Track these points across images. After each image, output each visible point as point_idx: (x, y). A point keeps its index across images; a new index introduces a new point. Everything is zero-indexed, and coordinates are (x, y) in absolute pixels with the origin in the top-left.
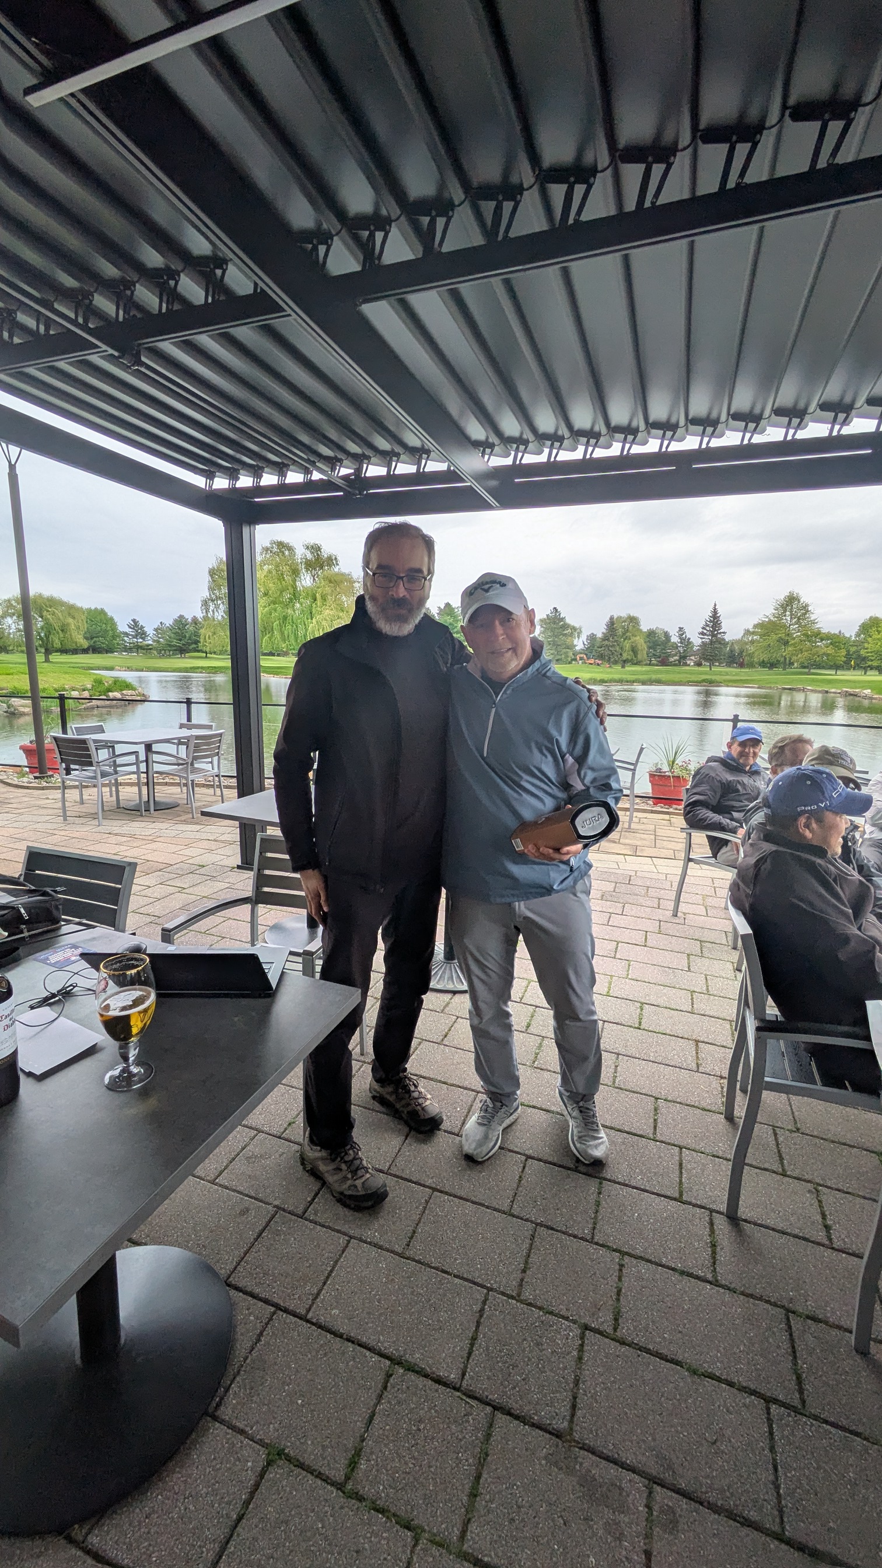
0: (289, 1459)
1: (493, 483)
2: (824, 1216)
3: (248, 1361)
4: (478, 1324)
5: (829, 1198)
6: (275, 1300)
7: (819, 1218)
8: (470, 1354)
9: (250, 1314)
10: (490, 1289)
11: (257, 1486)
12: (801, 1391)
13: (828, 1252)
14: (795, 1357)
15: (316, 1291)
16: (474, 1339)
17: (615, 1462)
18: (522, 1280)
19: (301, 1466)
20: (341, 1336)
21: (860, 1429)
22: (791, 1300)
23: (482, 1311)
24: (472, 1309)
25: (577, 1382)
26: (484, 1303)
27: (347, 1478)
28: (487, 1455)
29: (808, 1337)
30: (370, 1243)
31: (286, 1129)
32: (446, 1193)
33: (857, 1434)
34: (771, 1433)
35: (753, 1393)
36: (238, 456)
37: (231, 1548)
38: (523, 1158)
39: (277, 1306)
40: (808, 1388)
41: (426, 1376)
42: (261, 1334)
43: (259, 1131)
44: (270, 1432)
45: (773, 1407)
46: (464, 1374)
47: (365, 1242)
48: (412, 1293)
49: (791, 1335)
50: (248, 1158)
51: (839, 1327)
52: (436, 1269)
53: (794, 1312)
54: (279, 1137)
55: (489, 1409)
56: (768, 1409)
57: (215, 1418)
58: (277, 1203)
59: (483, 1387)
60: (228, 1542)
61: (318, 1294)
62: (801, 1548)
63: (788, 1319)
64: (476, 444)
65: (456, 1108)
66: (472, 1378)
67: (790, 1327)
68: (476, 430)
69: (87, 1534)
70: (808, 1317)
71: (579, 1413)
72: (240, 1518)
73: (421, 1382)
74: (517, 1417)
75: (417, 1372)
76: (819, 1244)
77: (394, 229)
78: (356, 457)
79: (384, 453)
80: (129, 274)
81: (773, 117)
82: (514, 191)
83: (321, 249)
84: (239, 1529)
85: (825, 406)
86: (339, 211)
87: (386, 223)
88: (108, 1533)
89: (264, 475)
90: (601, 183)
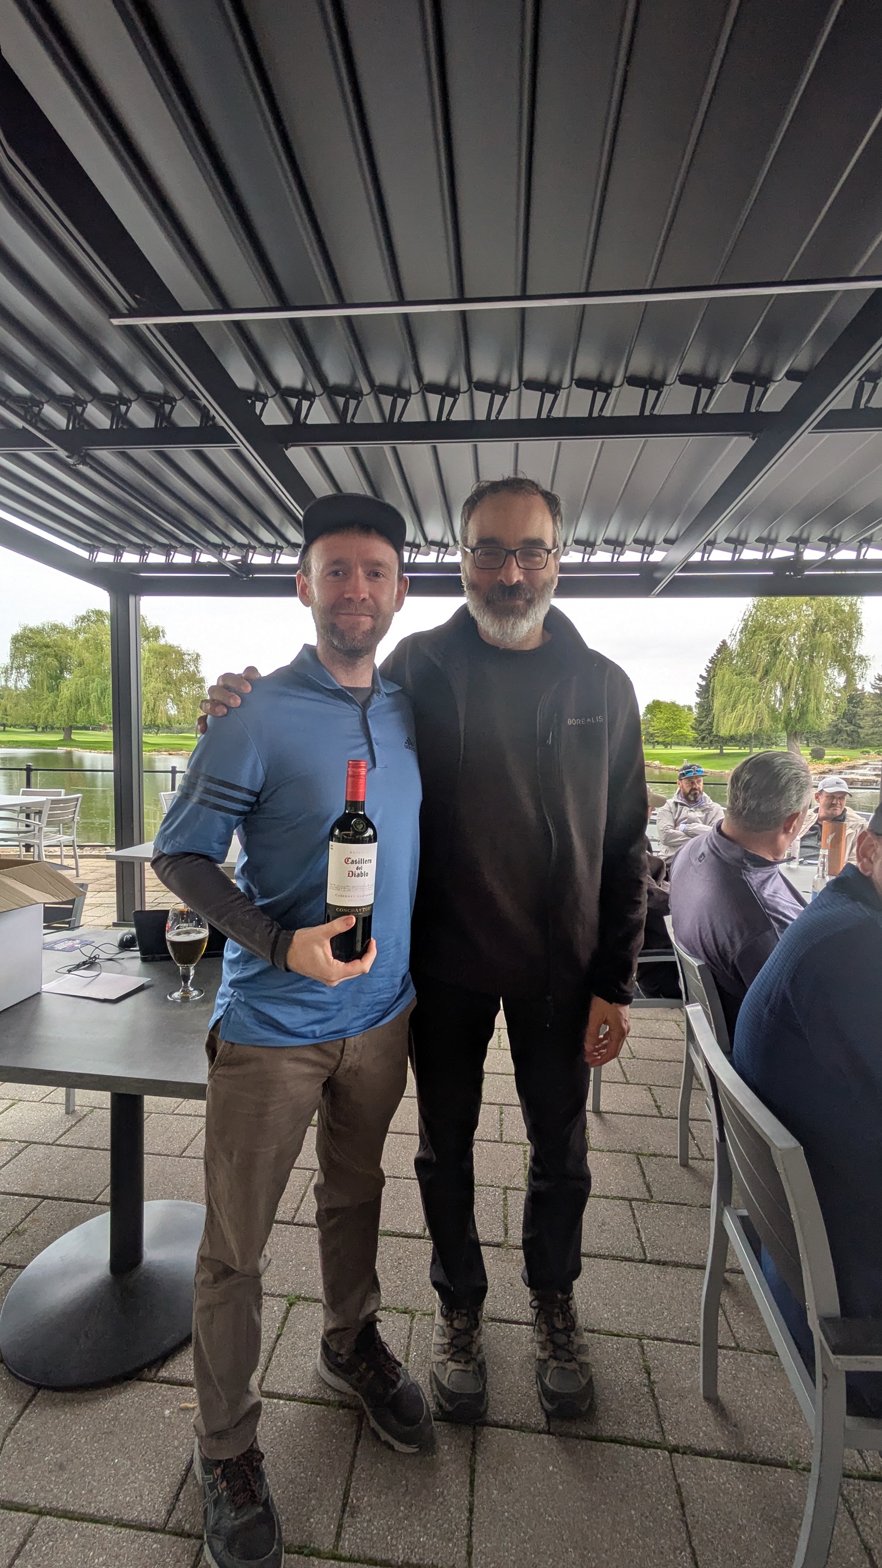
0: (305, 1299)
2: (655, 1101)
5: (657, 1091)
7: (653, 1103)
11: (285, 1318)
12: (649, 1191)
13: (659, 1120)
14: (645, 1177)
21: (686, 1202)
22: (639, 1148)
25: (505, 1217)
29: (651, 1166)
33: (685, 1205)
34: (634, 1215)
35: (622, 1198)
36: (125, 534)
37: (277, 1352)
40: (654, 1189)
44: (286, 1288)
45: (634, 1203)
49: (641, 1166)
51: (670, 1156)
53: (642, 1154)
56: (631, 1205)
60: (273, 1350)
62: (658, 1263)
63: (639, 1159)
67: (640, 1162)
69: (156, 1374)
70: (651, 1155)
71: (510, 1232)
72: (279, 1336)
73: (394, 1239)
75: (390, 1235)
76: (653, 1116)
77: (317, 402)
78: (241, 546)
79: (268, 546)
80: (84, 395)
81: (566, 383)
82: (406, 394)
83: (259, 405)
84: (279, 1342)
85: (607, 542)
86: (275, 383)
87: (310, 396)
88: (175, 1367)
89: (151, 554)
90: (463, 400)
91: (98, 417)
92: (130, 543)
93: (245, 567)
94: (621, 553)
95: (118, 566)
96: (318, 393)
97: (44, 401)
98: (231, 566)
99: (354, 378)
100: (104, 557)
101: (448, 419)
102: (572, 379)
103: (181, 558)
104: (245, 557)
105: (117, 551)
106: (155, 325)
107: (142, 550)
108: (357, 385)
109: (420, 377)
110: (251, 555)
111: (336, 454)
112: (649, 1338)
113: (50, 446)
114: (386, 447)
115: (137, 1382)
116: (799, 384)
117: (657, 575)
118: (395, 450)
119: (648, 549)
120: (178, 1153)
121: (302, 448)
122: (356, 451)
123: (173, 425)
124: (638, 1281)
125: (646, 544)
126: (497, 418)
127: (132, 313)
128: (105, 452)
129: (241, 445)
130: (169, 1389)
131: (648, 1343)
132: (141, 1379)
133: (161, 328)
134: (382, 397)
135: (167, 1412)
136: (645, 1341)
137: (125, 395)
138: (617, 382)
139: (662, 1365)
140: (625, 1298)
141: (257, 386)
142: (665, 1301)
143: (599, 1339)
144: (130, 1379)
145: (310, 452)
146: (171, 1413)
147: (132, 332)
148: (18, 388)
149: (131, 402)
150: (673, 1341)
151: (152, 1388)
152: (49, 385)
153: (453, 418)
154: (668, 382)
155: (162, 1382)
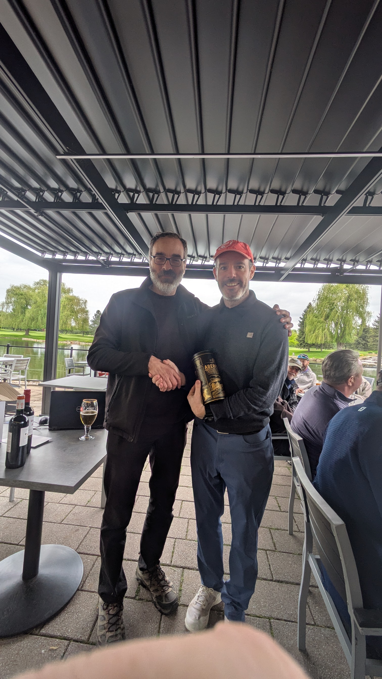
2: (278, 504)
3: (91, 573)
4: (174, 548)
5: (279, 499)
7: (277, 504)
8: (172, 556)
9: (88, 560)
10: (176, 539)
12: (275, 546)
13: (280, 513)
14: (273, 539)
16: (173, 552)
18: (187, 535)
21: (292, 552)
22: (271, 526)
23: (174, 545)
24: (171, 544)
26: (175, 542)
27: (136, 596)
28: (183, 580)
29: (276, 534)
30: (130, 532)
31: (87, 503)
33: (291, 553)
34: (268, 558)
35: (262, 549)
36: (58, 247)
38: (181, 501)
40: (277, 545)
42: (94, 564)
43: (76, 505)
45: (268, 552)
46: (171, 562)
49: (271, 534)
50: (74, 514)
51: (284, 530)
53: (272, 529)
54: (85, 506)
55: (181, 569)
56: (266, 552)
57: (82, 590)
58: (90, 526)
59: (179, 563)
62: (278, 581)
63: (270, 530)
66: (174, 562)
67: (271, 532)
69: (39, 631)
70: (276, 529)
74: (191, 569)
76: (278, 511)
77: (141, 194)
78: (107, 253)
79: (118, 253)
80: (44, 188)
81: (245, 191)
82: (179, 193)
83: (117, 195)
85: (261, 258)
86: (124, 186)
87: (138, 192)
88: (49, 628)
89: (68, 255)
90: (202, 196)
91: (49, 197)
92: (59, 250)
93: (108, 262)
94: (267, 263)
95: (54, 260)
96: (142, 191)
97: (27, 190)
98: (102, 262)
99: (157, 185)
100: (48, 256)
101: (196, 204)
102: (248, 189)
103: (81, 257)
104: (108, 258)
105: (54, 253)
106: (75, 159)
107: (64, 253)
108: (158, 188)
109: (184, 186)
110: (110, 257)
111: (148, 216)
112: (274, 619)
113: (28, 208)
114: (169, 214)
115: (31, 635)
116: (341, 195)
117: (282, 272)
118: (173, 215)
119: (278, 261)
120: (59, 522)
121: (134, 213)
122: (156, 215)
123: (80, 202)
124: (269, 590)
125: (278, 259)
126: (216, 204)
127: (66, 154)
128: (50, 211)
129: (108, 210)
130: (45, 639)
131: (273, 621)
132: (31, 634)
133: (78, 160)
134: (168, 194)
135: (43, 651)
136: (272, 620)
137: (61, 189)
138: (266, 192)
139: (279, 633)
140: (263, 599)
141: (116, 187)
142: (281, 600)
143: (250, 618)
144: (27, 634)
145: (137, 214)
146: (46, 651)
147: (64, 162)
148: (16, 184)
149: (63, 191)
150: (285, 620)
151: (36, 638)
152: (30, 184)
153: (198, 203)
154: (287, 192)
155: (42, 636)
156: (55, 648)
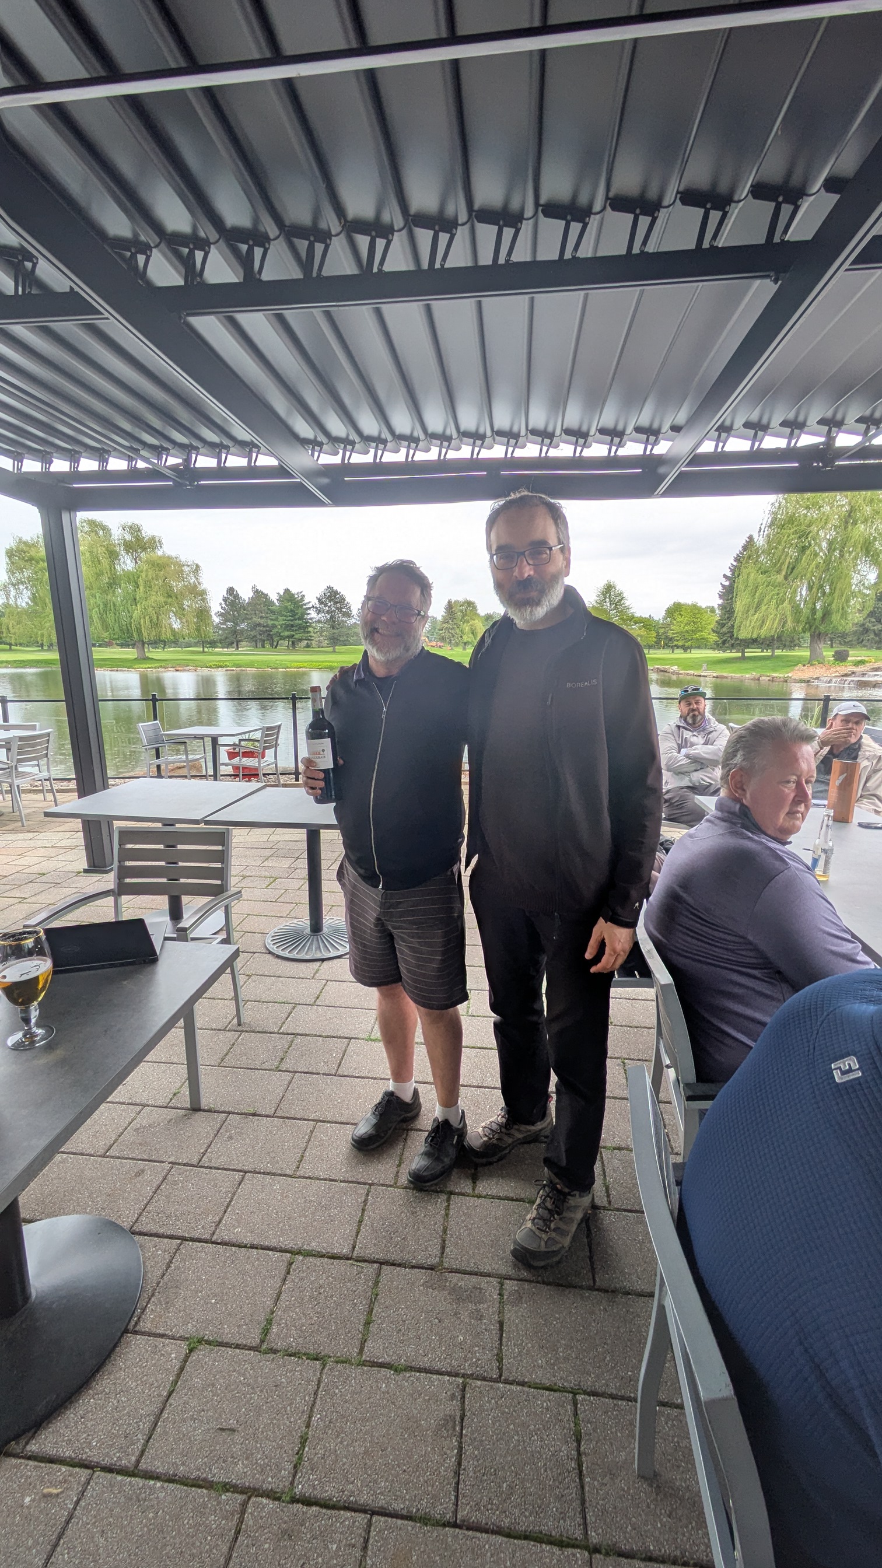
0: (209, 1343)
1: (325, 481)
3: (161, 1285)
4: (363, 1210)
6: (180, 1234)
8: (358, 1233)
9: (157, 1250)
10: (371, 1185)
11: (182, 1369)
12: (608, 1196)
15: (218, 1219)
16: (360, 1222)
17: (476, 1274)
18: (398, 1172)
19: (221, 1344)
20: (245, 1246)
23: (366, 1201)
24: (357, 1201)
25: (445, 1231)
26: (367, 1195)
27: (262, 1341)
28: (377, 1295)
30: (264, 1173)
31: (171, 1099)
32: (329, 1122)
36: (51, 439)
37: (165, 1415)
39: (184, 1239)
40: (612, 1193)
41: (323, 1256)
42: (171, 1262)
43: (144, 1106)
44: (190, 1329)
46: (354, 1247)
47: (259, 1173)
48: (305, 1202)
50: (136, 1130)
52: (325, 1180)
54: (166, 1107)
55: (376, 1266)
57: (136, 1333)
58: (172, 1159)
59: (371, 1252)
60: (162, 1412)
61: (220, 1221)
62: (605, 1290)
64: (304, 442)
65: (332, 1055)
66: (361, 1248)
68: (304, 429)
69: (25, 1447)
70: (615, 1149)
71: (447, 1250)
72: (170, 1394)
73: (318, 1261)
74: (399, 1265)
75: (314, 1256)
77: (214, 253)
78: (182, 446)
79: (212, 445)
81: (529, 212)
82: (325, 237)
83: (141, 259)
84: (171, 1401)
85: (602, 431)
86: (158, 228)
87: (203, 245)
88: (46, 1439)
89: (82, 460)
90: (399, 240)
92: (59, 449)
93: (187, 473)
94: (620, 445)
95: (46, 474)
96: (212, 239)
98: (172, 472)
101: (380, 270)
102: (537, 205)
104: (187, 461)
105: (46, 459)
107: (73, 457)
108: (260, 226)
109: (339, 210)
110: (194, 456)
112: (585, 1393)
114: (318, 312)
115: (4, 1458)
116: (838, 196)
117: (662, 470)
118: (330, 317)
119: (652, 438)
121: (212, 318)
122: (281, 319)
123: (44, 289)
124: (582, 1315)
125: (650, 433)
126: (442, 266)
130: (36, 1467)
131: (583, 1399)
132: (6, 1454)
134: (296, 241)
135: (27, 1499)
136: (580, 1397)
138: (597, 207)
139: (595, 1430)
140: (564, 1338)
141: (135, 233)
145: (226, 322)
146: (33, 1500)
151: (15, 1466)
153: (387, 268)
154: (665, 203)
155: (29, 1458)
156: (55, 1491)
